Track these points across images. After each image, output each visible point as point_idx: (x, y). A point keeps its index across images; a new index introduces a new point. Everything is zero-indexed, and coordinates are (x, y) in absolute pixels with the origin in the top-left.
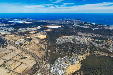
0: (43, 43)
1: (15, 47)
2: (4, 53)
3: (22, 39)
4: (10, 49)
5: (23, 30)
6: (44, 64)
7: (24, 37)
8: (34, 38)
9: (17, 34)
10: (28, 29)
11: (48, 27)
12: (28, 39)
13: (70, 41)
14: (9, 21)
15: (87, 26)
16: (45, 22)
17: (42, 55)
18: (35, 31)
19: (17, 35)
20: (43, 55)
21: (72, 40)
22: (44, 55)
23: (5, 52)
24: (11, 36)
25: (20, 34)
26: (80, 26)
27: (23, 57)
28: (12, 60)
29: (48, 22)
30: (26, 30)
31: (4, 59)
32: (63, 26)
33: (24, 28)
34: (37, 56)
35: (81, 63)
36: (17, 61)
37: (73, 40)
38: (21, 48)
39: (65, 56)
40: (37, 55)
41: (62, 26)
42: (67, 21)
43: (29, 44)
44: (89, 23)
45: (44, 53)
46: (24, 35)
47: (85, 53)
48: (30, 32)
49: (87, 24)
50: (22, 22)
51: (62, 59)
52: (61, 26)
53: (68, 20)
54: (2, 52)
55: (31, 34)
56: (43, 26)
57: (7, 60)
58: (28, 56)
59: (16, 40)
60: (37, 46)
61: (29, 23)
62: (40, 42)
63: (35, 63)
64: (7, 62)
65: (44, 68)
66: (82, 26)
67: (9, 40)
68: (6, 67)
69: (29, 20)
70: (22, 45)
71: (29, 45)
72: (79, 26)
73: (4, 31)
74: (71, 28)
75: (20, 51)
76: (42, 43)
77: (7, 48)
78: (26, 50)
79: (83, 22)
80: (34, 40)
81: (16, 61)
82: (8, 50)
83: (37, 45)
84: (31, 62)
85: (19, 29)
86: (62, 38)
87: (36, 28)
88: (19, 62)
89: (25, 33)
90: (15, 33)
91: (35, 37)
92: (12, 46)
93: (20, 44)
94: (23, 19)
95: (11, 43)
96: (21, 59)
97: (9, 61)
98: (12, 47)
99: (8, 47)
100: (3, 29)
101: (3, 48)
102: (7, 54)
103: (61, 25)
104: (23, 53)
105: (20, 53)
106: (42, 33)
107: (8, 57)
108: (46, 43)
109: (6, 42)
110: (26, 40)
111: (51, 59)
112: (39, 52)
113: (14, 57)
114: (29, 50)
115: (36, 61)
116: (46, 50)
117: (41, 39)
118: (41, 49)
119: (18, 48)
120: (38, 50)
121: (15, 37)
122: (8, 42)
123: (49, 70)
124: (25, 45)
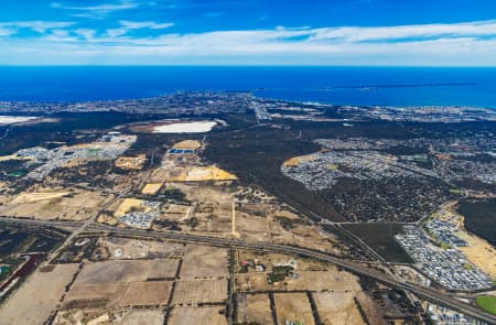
1: (160, 241)
2: (149, 280)
3: (134, 202)
6: (387, 270)
7: (119, 189)
8: (186, 186)
11: (162, 129)
12: (158, 193)
13: (336, 173)
19: (65, 186)
20: (328, 240)
21: (339, 169)
25: (74, 181)
26: (286, 116)
27: (269, 268)
28: (248, 296)
31: (201, 305)
32: (222, 122)
34: (319, 251)
35: (479, 235)
36: (277, 291)
37: (344, 169)
38: (197, 240)
39: (402, 224)
40: (310, 247)
41: (219, 124)
42: (211, 102)
43: (207, 215)
44: (299, 102)
45: (324, 235)
46: (106, 183)
47: (439, 203)
49: (298, 109)
51: (411, 236)
52: (214, 123)
54: (134, 279)
55: (138, 171)
59: (107, 212)
62: (241, 197)
66: (295, 117)
70: (184, 227)
76: (253, 199)
78: (235, 243)
79: (273, 102)
80: (191, 192)
81: (269, 292)
82: (148, 264)
84: (337, 279)
85: (14, 157)
86: (295, 166)
87: (109, 140)
88: (286, 291)
90: (34, 181)
91: (184, 183)
92: (136, 242)
95: (107, 232)
96: (275, 278)
97: (235, 302)
101: (99, 264)
104: (248, 257)
105: (232, 261)
106: (184, 160)
107: (204, 291)
108: (269, 196)
109: (69, 233)
110: (159, 204)
111: (382, 248)
112: (297, 234)
113: (229, 281)
114: (245, 236)
115: (347, 270)
116: (311, 222)
117: (218, 184)
118: (286, 223)
119: (185, 244)
120: (281, 228)
121: (68, 196)
122: (81, 230)
123: (435, 284)
124: (193, 222)
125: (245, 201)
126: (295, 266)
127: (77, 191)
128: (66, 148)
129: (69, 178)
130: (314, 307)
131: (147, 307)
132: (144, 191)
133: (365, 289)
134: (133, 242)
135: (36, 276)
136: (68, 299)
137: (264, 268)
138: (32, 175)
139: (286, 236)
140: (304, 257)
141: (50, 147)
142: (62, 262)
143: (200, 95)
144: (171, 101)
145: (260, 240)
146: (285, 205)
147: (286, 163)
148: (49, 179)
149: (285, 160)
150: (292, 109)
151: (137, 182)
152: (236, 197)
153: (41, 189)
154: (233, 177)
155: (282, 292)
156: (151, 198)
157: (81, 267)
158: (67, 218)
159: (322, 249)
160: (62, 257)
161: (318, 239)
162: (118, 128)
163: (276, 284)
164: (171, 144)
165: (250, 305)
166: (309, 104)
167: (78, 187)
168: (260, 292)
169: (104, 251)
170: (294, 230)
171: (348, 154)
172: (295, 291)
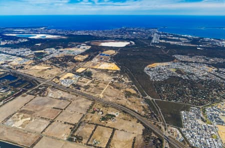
0: (123, 81)
1: (69, 93)
2: (54, 108)
3: (70, 75)
4: (59, 99)
5: (56, 53)
6: (163, 128)
7: (69, 69)
8: (96, 71)
11: (104, 44)
12: (82, 72)
13: (173, 74)
15: (180, 41)
16: (87, 34)
18: (82, 54)
19: (51, 65)
20: (143, 107)
22: (146, 108)
23: (55, 106)
24: (37, 67)
26: (167, 42)
27: (105, 114)
28: (87, 124)
29: (95, 33)
30: (62, 54)
31: (65, 123)
32: (133, 43)
33: (53, 49)
34: (134, 111)
36: (100, 125)
38: (83, 95)
39: (191, 106)
40: (131, 108)
41: (131, 43)
42: (134, 33)
43: (95, 85)
45: (143, 104)
46: (67, 66)
48: (75, 58)
49: (177, 38)
50: (38, 36)
51: (191, 113)
52: (129, 43)
54: (49, 107)
55: (81, 61)
56: (92, 44)
57: (74, 123)
59: (58, 78)
60: (114, 88)
61: (55, 37)
62: (115, 79)
64: (79, 129)
65: (169, 136)
66: (171, 43)
67: (40, 77)
68: (85, 141)
69: (50, 31)
71: (95, 86)
73: (13, 57)
74: (152, 47)
75: (87, 101)
76: (120, 81)
77: (50, 95)
78: (99, 100)
79: (166, 34)
80: (96, 74)
81: (97, 125)
82: (58, 101)
83: (112, 84)
84: (133, 126)
85: (42, 51)
86: (153, 68)
87: (79, 47)
88: (104, 126)
90: (43, 61)
91: (96, 69)
92: (61, 92)
93: (73, 85)
94: (34, 28)
95: (52, 85)
96: (103, 119)
97: (79, 125)
98: (60, 94)
100: (7, 52)
101: (41, 98)
102: (62, 110)
104: (99, 107)
105: (91, 107)
106: (103, 59)
107: (71, 117)
108: (129, 80)
109: (40, 83)
110: (79, 77)
111: (169, 116)
112: (130, 101)
113: (84, 115)
114: (105, 97)
115: (141, 123)
116: (141, 96)
117: (109, 71)
118: (128, 95)
119: (77, 96)
120: (124, 96)
121: (50, 69)
122: (44, 83)
123: (186, 141)
124: (87, 87)
125: (117, 81)
126: (117, 116)
127: (54, 67)
128: (61, 49)
129: (55, 62)
130: (112, 137)
131: (46, 119)
132: (77, 71)
133: (144, 134)
134: (59, 91)
135: (20, 97)
136: (23, 109)
137: (103, 113)
138: (44, 59)
139: (124, 101)
140: (124, 112)
141: (57, 48)
142: (30, 94)
143: (132, 29)
144: (117, 32)
145: (110, 100)
146: (134, 86)
147: (150, 66)
148: (48, 61)
149: (150, 64)
150: (173, 38)
151: (77, 66)
152: (113, 79)
153: (43, 65)
154: (119, 69)
155: (103, 126)
156: (78, 74)
157: (35, 98)
158: (44, 77)
159: (136, 111)
160: (32, 93)
161: (138, 105)
162: (86, 42)
163: (103, 122)
164: (102, 51)
165: (84, 129)
166: (185, 36)
167: (55, 66)
168: (93, 124)
169: (46, 92)
170: (129, 99)
171: (187, 64)
172: (109, 127)
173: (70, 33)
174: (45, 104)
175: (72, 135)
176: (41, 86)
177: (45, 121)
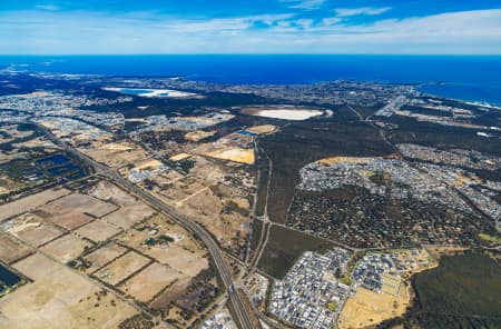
0: (241, 184)
1: (128, 193)
2: (86, 214)
3: (156, 164)
4: (107, 201)
5: (160, 124)
6: (242, 274)
7: (161, 153)
8: (204, 161)
9: (136, 139)
10: (180, 122)
11: (265, 113)
12: (180, 161)
14: (105, 85)
15: (449, 114)
16: (249, 92)
17: (235, 234)
18: (206, 129)
19: (137, 143)
20: (238, 233)
21: (370, 178)
22: (242, 235)
23: (89, 211)
24: (112, 147)
25: (147, 141)
26: (414, 115)
27: (158, 235)
28: (116, 246)
29: (266, 91)
30: (171, 126)
31: (84, 239)
32: (330, 113)
33: (163, 117)
34: (214, 237)
35: (414, 289)
36: (135, 251)
37: (378, 178)
38: (150, 199)
39: (336, 245)
40: (214, 232)
41: (325, 114)
42: (352, 93)
43: (183, 184)
44: (461, 101)
45: (242, 228)
46: (161, 147)
47: (432, 243)
48: (187, 136)
49: (447, 109)
50: (156, 93)
51: (324, 258)
52: (321, 113)
53: (354, 85)
54: (80, 210)
55: (192, 142)
56: (243, 111)
57: (96, 241)
58: (178, 236)
59: (131, 166)
60: (214, 194)
61: (185, 95)
62: (228, 179)
63: (205, 264)
64: (98, 252)
65: (241, 290)
66: (422, 117)
67: (103, 164)
68: (90, 271)
69: (182, 85)
70: (156, 189)
71: (182, 187)
72: (406, 113)
73: (89, 126)
74: (367, 125)
75: (146, 210)
76: (237, 183)
77: (96, 193)
78: (169, 210)
79: (425, 99)
80: (201, 166)
81: (131, 249)
82: (100, 204)
83: (215, 189)
84: (190, 262)
85: (142, 120)
86: (326, 165)
87: (211, 116)
88: (141, 254)
89: (168, 139)
90: (128, 137)
91: (207, 158)
92: (116, 190)
93: (147, 181)
95: (111, 178)
96: (151, 242)
97: (102, 246)
98: (116, 193)
99: (102, 191)
100: (85, 118)
101: (81, 195)
102: (95, 218)
103: (321, 110)
104: (159, 222)
105: (145, 221)
106: (238, 140)
107: (99, 232)
108: (254, 184)
109: (95, 173)
110: (168, 168)
111: (274, 256)
112: (222, 219)
113: (123, 231)
114: (183, 208)
115: (210, 259)
116: (252, 214)
117: (230, 164)
118: (229, 209)
119: (137, 199)
120: (219, 211)
121: (129, 151)
122: (102, 173)
123: (265, 301)
124: (166, 187)
125: (228, 183)
126: (177, 240)
127: (140, 148)
128: (176, 119)
130: (139, 271)
131: (60, 228)
132: (172, 158)
133: (197, 277)
134: (115, 188)
135: (49, 191)
136: (40, 208)
137: (156, 233)
138: (132, 133)
139: (212, 218)
140: (196, 237)
141: (170, 116)
142: (67, 188)
145: (189, 214)
147: (324, 161)
151: (178, 150)
152: (225, 178)
153: (124, 143)
154: (251, 162)
155: (139, 253)
156: (169, 163)
157: (70, 194)
158: (109, 164)
159: (220, 238)
160: (72, 186)
161: (232, 228)
163: (145, 246)
164: (249, 127)
165: (106, 252)
167: (143, 146)
168: (126, 247)
169: (94, 188)
170: (225, 216)
171: (413, 166)
172: (146, 256)
173: (218, 88)
174: (79, 205)
175: (80, 258)
176: (93, 178)
177: (57, 231)
